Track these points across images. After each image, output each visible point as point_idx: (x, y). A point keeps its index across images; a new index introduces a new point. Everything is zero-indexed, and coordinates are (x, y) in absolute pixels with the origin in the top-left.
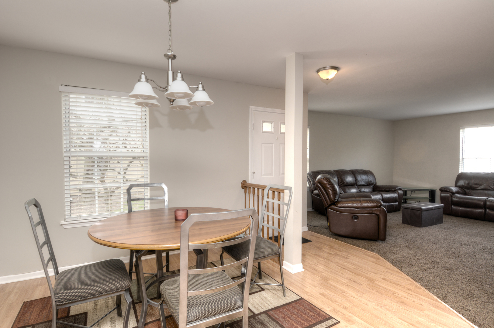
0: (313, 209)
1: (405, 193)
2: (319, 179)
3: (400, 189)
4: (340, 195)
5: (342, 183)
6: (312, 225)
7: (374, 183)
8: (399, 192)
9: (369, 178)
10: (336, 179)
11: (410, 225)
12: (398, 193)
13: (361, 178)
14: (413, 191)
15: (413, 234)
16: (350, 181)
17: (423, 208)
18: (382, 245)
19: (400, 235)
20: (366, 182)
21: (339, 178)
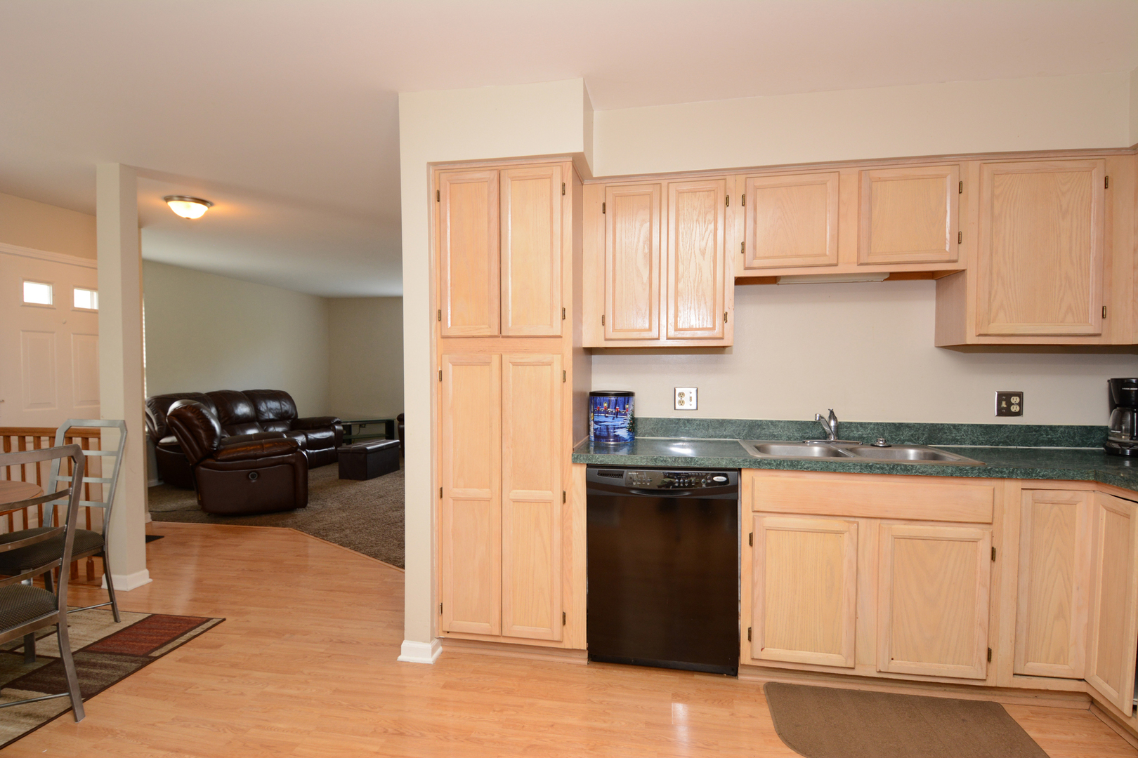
0: (160, 480)
1: (348, 428)
2: (175, 409)
3: (338, 423)
4: (223, 439)
5: (226, 419)
6: (160, 510)
7: (292, 415)
8: (337, 427)
9: (283, 406)
10: (213, 410)
11: (350, 479)
12: (334, 430)
13: (267, 407)
14: (362, 424)
15: (353, 491)
16: (245, 414)
17: (368, 448)
18: (301, 514)
19: (333, 496)
20: (276, 415)
21: (220, 408)
